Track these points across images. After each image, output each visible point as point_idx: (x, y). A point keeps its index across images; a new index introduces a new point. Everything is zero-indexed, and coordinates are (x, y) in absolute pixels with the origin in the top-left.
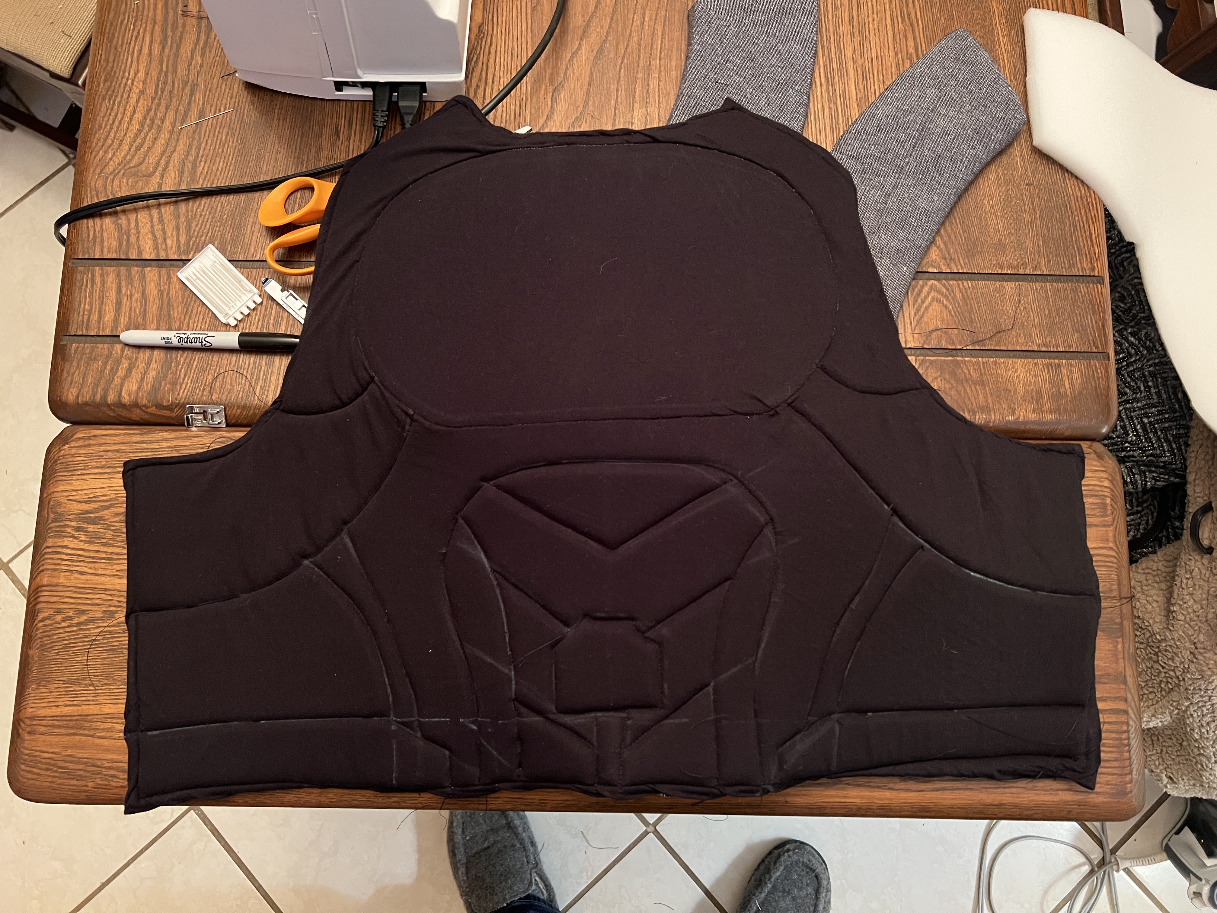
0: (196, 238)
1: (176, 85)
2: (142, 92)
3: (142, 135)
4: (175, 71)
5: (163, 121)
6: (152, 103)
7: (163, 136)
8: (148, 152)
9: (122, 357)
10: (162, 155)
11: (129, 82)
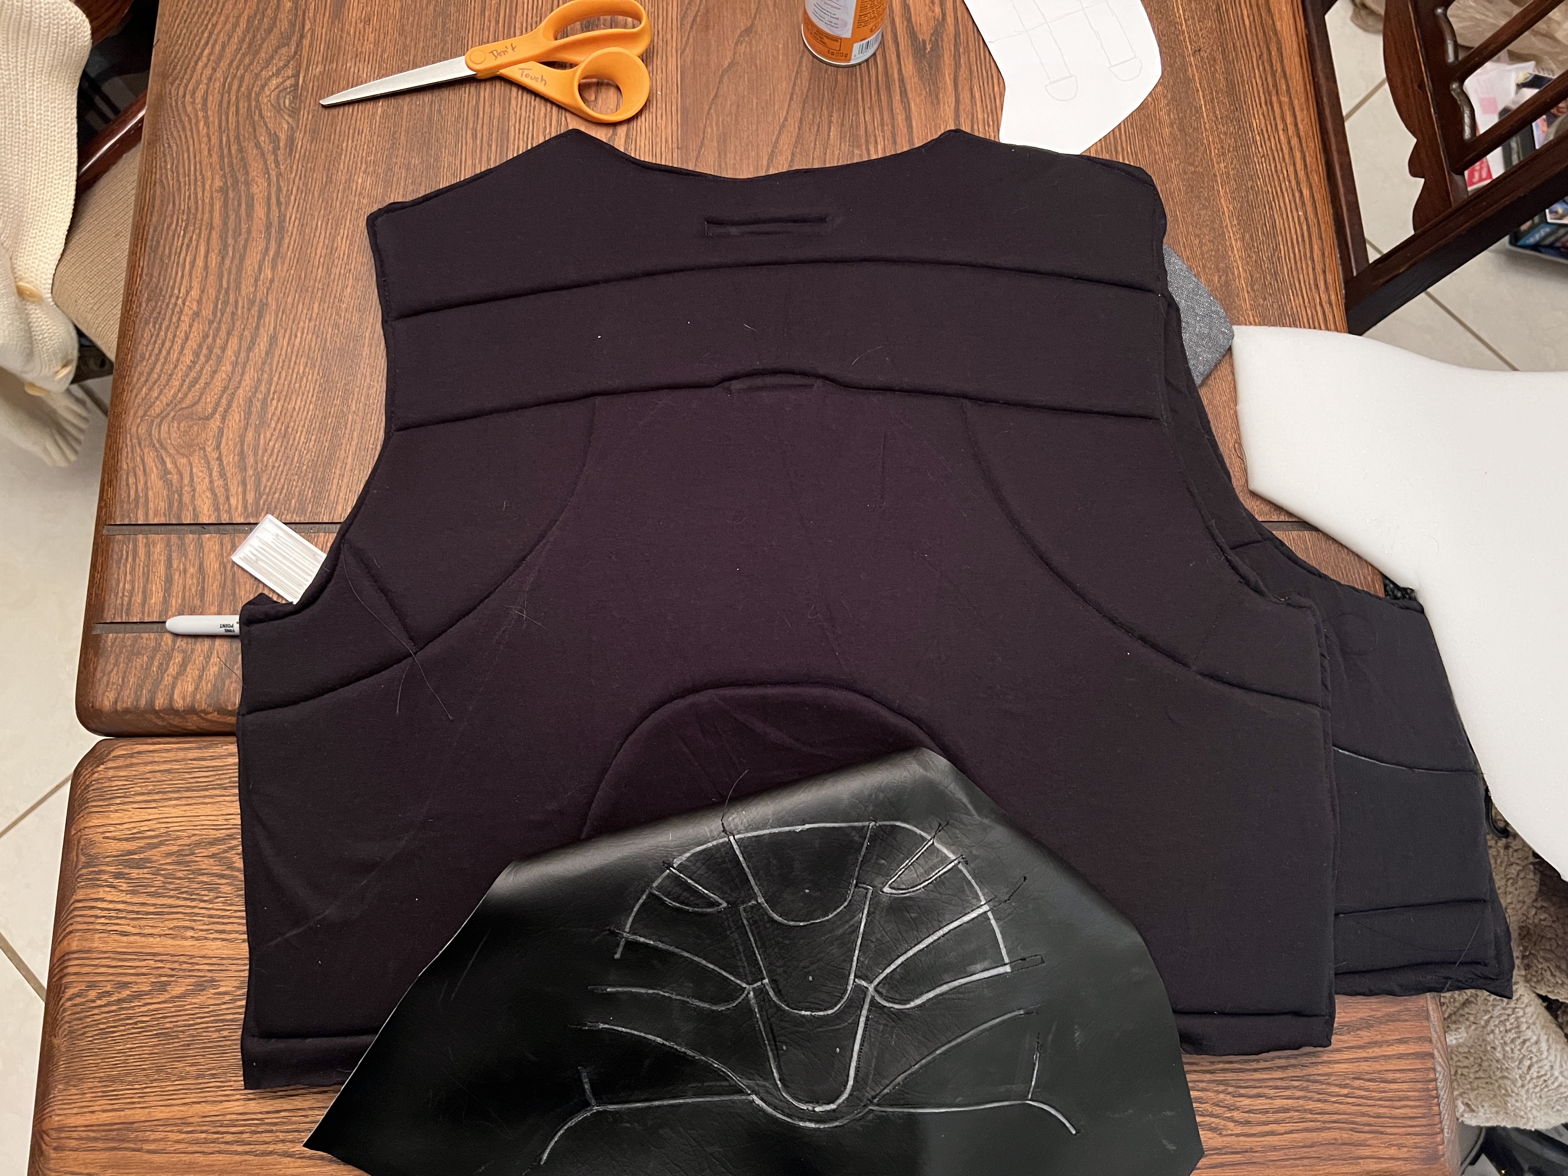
0: (268, 496)
1: (240, 305)
2: (197, 314)
3: (198, 367)
4: (238, 288)
5: (224, 349)
6: (210, 328)
7: (224, 368)
8: (205, 388)
9: (173, 649)
10: (224, 392)
11: (180, 301)
